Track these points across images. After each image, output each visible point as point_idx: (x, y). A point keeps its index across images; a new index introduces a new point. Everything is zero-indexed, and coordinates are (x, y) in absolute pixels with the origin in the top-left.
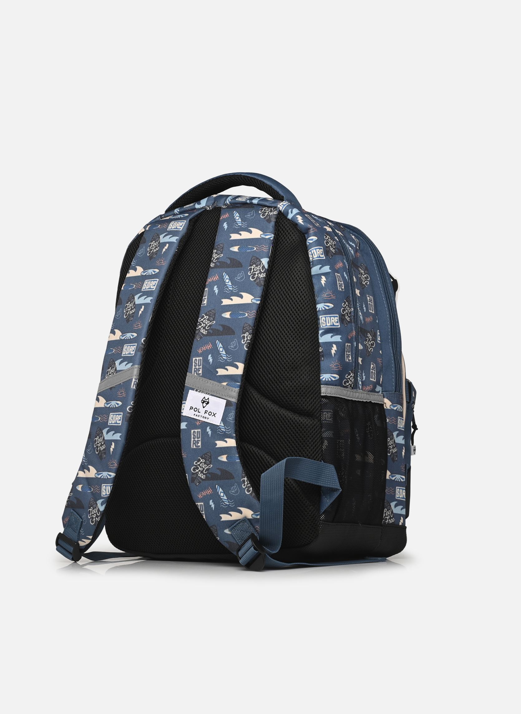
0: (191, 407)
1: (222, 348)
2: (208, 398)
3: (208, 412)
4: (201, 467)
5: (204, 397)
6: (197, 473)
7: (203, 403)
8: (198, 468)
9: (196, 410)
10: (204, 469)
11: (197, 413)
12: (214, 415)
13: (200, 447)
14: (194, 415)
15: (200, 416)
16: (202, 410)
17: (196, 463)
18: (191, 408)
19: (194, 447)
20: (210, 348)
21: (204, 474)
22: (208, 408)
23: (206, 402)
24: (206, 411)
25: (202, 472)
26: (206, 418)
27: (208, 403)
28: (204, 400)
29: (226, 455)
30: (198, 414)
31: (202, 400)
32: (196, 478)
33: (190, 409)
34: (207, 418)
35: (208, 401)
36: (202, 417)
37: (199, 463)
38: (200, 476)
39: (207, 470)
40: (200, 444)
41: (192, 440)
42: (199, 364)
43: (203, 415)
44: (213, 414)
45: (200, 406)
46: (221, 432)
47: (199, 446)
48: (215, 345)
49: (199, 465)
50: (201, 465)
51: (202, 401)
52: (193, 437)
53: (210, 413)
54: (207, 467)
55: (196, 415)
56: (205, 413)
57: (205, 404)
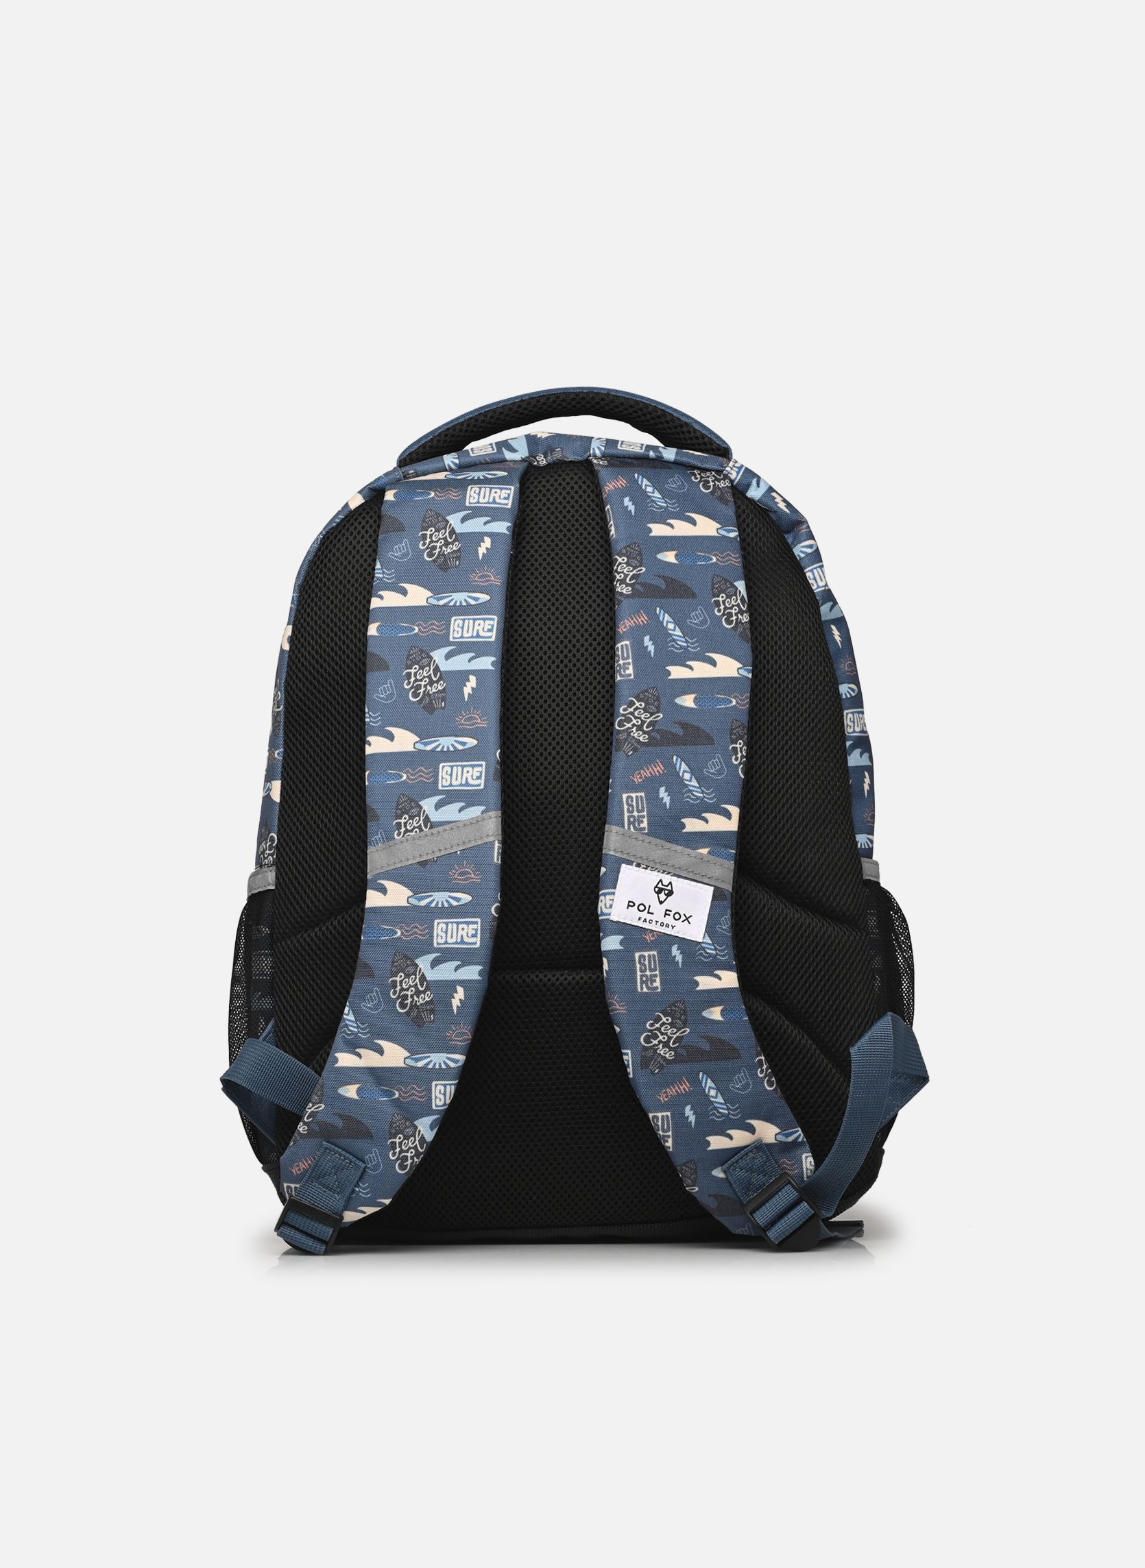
0: (629, 902)
1: (688, 772)
2: (670, 883)
3: (672, 914)
4: (662, 1034)
5: (661, 881)
6: (654, 1048)
7: (658, 893)
8: (656, 1037)
9: (642, 908)
10: (670, 1038)
11: (645, 915)
12: (687, 919)
13: (659, 990)
14: (639, 919)
15: (654, 923)
16: (658, 910)
17: (652, 1025)
18: (631, 904)
19: (645, 990)
20: (661, 772)
21: (670, 1049)
22: (670, 903)
23: (666, 892)
24: (667, 910)
25: (666, 1045)
26: (667, 926)
27: (670, 893)
28: (660, 885)
29: (721, 1008)
30: (649, 917)
31: (656, 887)
32: (651, 1058)
33: (629, 906)
34: (670, 927)
35: (669, 888)
36: (659, 924)
37: (657, 1025)
38: (662, 1053)
39: (678, 1039)
40: (657, 984)
41: (639, 974)
42: (640, 808)
43: (662, 919)
44: (683, 918)
45: (651, 899)
46: (705, 957)
47: (657, 988)
48: (670, 767)
49: (659, 1029)
50: (663, 1029)
51: (657, 889)
52: (640, 968)
53: (677, 916)
54: (678, 1034)
55: (642, 920)
56: (666, 914)
57: (662, 896)
